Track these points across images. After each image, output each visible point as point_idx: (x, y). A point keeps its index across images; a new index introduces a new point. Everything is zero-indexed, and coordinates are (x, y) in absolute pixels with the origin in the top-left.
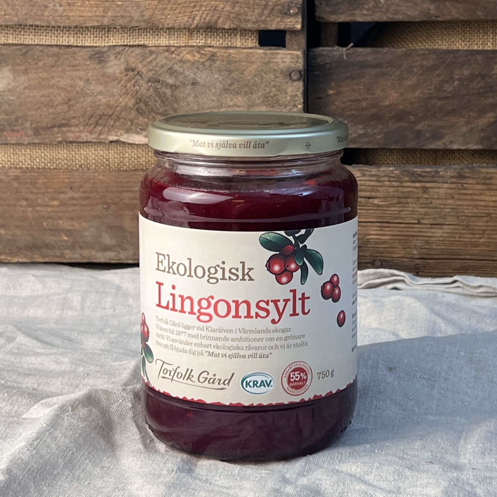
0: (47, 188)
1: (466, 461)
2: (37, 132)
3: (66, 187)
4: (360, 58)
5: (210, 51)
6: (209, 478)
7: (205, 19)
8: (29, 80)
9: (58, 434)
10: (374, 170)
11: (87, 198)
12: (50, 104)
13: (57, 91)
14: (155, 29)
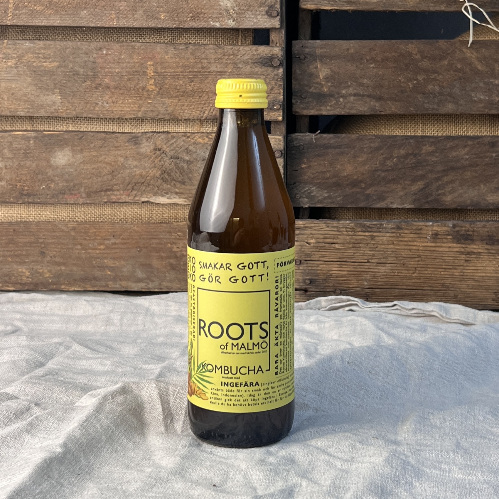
0: (96, 236)
1: (403, 439)
2: (89, 195)
3: (110, 236)
4: (326, 142)
7: (212, 113)
8: (84, 157)
9: (102, 417)
10: (335, 223)
11: (125, 243)
12: (99, 175)
13: (104, 165)
14: (176, 120)
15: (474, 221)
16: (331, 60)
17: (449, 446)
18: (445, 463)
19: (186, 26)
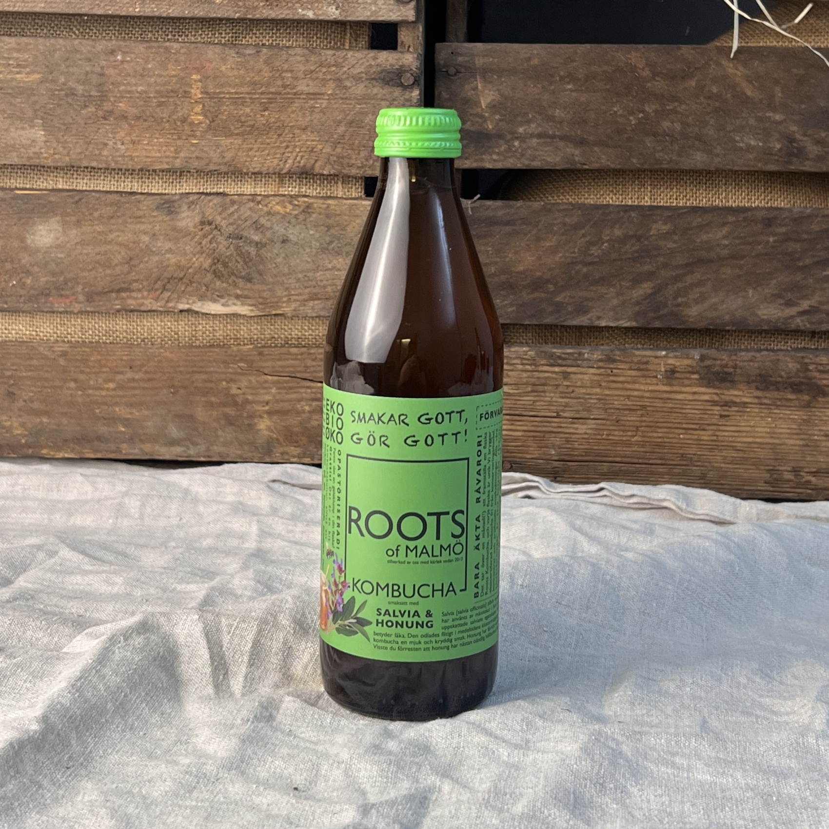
0: (101, 366)
1: (611, 713)
2: (90, 297)
3: (125, 367)
4: (489, 213)
5: (304, 202)
6: (293, 728)
7: (299, 162)
8: (82, 234)
9: (107, 671)
11: (150, 380)
12: (107, 264)
13: (116, 248)
14: (237, 173)
15: (735, 350)
16: (499, 77)
17: (689, 726)
18: (682, 756)
19: (258, 16)
